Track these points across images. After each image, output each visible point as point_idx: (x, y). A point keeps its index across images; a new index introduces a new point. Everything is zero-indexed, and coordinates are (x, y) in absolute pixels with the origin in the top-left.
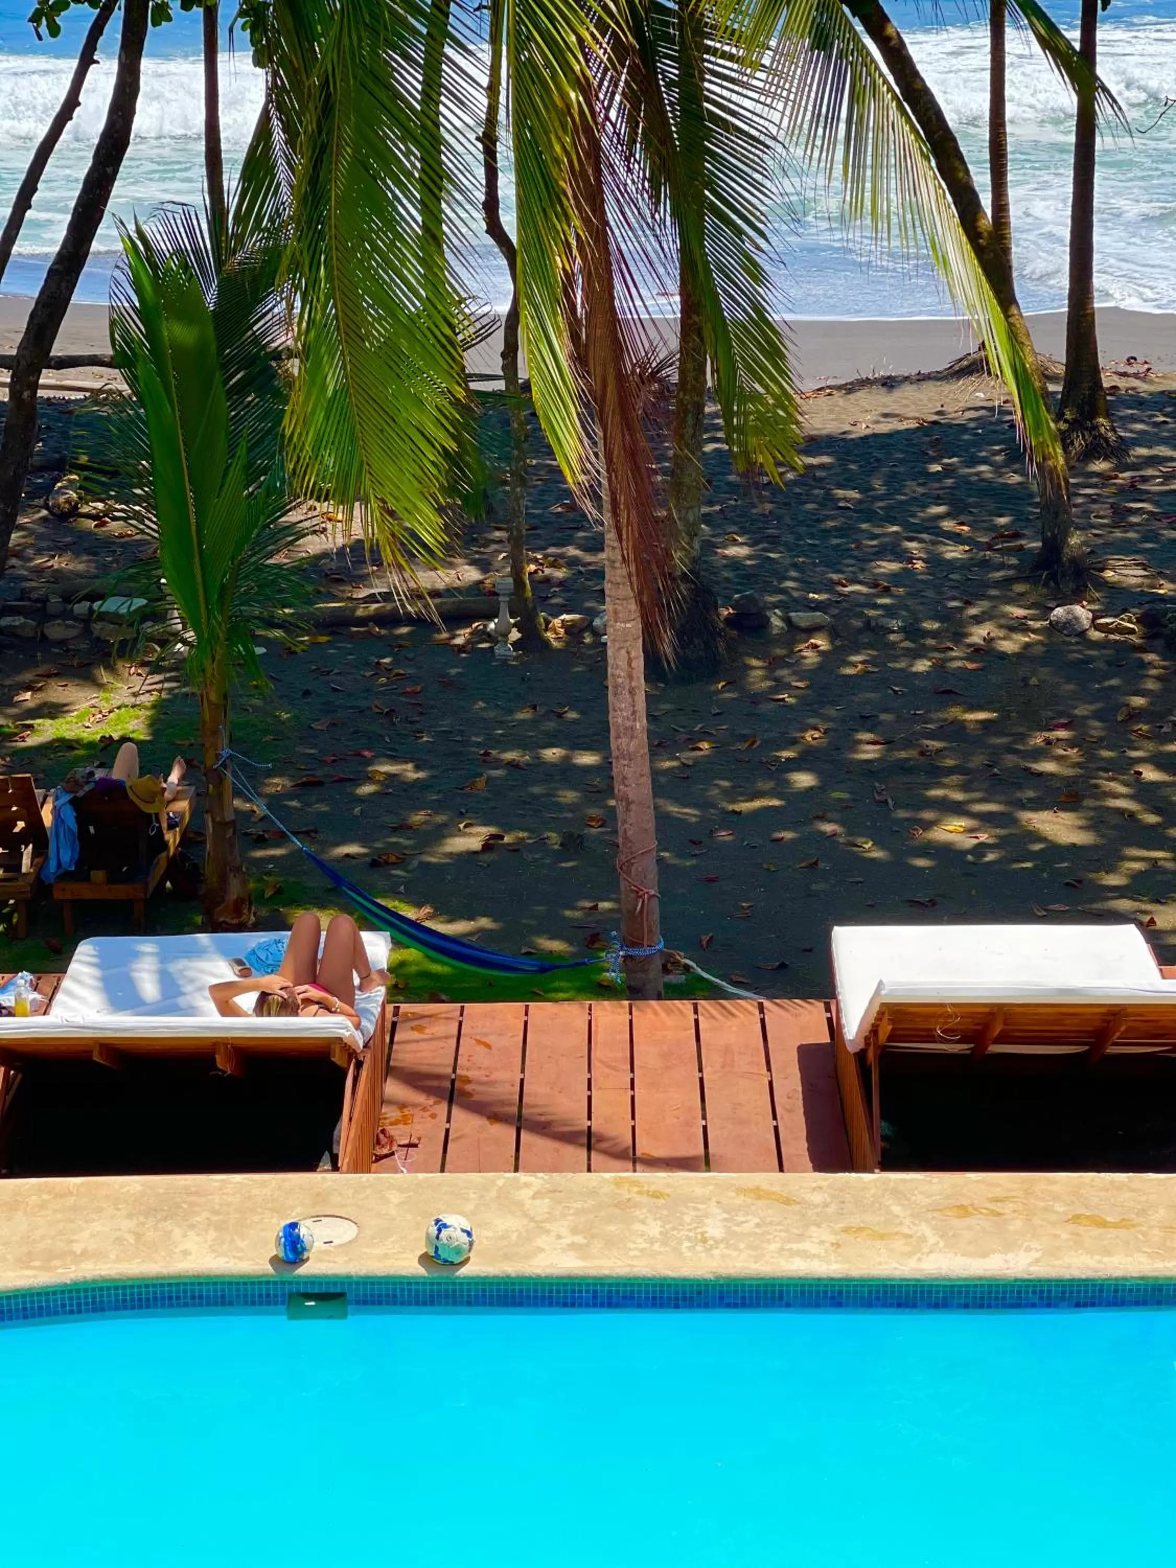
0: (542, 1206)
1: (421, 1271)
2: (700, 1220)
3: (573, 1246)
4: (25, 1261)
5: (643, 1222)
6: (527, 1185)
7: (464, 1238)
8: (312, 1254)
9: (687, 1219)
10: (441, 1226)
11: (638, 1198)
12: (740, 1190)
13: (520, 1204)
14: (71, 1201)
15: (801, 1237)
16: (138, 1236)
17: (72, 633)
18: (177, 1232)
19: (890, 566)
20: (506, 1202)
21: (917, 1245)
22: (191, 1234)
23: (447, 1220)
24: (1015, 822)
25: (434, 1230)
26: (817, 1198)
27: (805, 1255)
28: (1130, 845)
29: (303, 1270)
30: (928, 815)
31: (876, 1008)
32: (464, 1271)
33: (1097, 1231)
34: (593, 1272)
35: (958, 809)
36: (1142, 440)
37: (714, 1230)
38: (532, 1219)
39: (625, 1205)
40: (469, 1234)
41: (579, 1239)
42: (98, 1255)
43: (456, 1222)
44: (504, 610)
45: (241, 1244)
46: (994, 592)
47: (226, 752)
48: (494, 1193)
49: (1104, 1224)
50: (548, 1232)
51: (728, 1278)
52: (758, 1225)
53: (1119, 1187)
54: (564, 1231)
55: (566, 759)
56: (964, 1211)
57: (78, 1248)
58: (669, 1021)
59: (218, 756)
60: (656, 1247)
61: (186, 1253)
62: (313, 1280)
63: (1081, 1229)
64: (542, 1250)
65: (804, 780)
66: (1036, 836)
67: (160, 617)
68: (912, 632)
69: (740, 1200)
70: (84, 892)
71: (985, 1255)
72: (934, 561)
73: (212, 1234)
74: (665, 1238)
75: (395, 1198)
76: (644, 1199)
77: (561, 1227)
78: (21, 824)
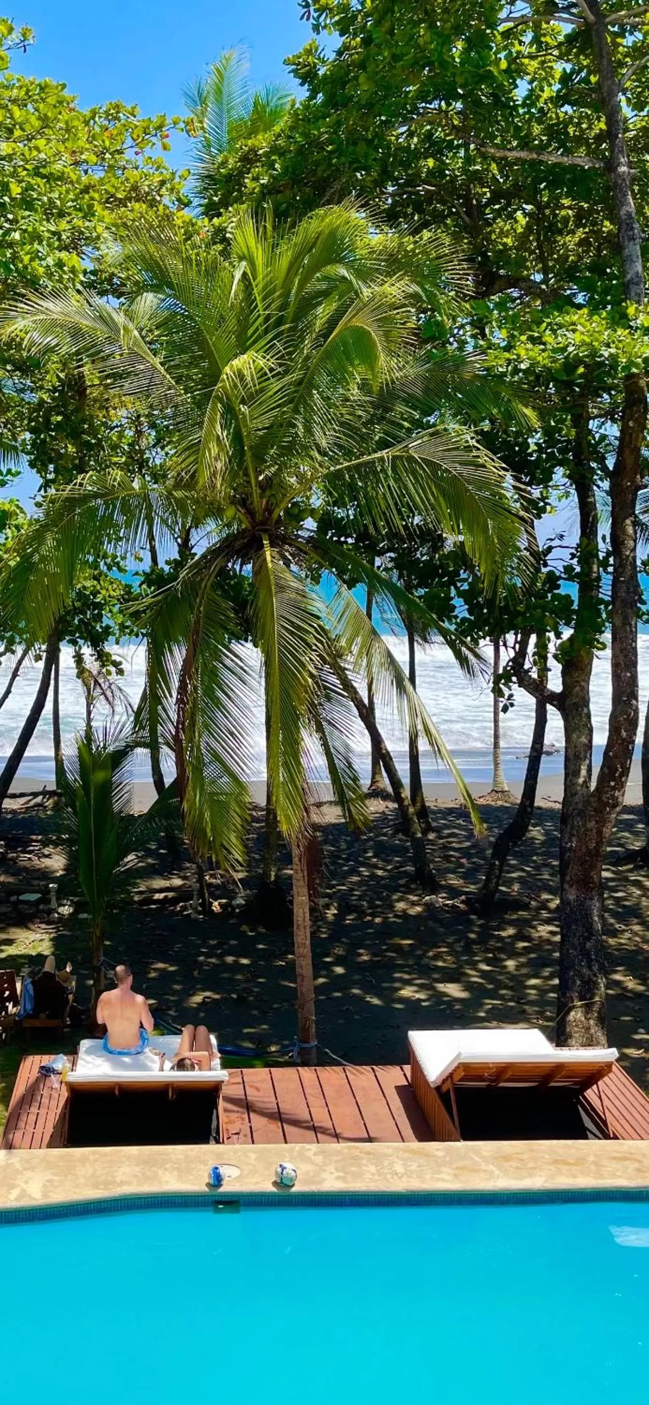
0: (319, 1159)
1: (274, 1190)
2: (392, 1164)
3: (338, 1178)
4: (96, 1186)
5: (366, 1165)
6: (309, 1150)
7: (293, 1173)
8: (224, 1182)
9: (386, 1164)
10: (283, 1168)
11: (360, 1155)
12: (405, 1151)
13: (309, 1158)
14: (109, 1158)
15: (440, 1172)
16: (143, 1174)
17: (10, 909)
18: (160, 1172)
19: (355, 879)
20: (302, 1157)
21: (491, 1175)
22: (166, 1173)
23: (285, 1165)
24: (434, 988)
25: (279, 1170)
26: (440, 1154)
27: (443, 1180)
28: (486, 998)
29: (221, 1190)
30: (397, 985)
31: (456, 1065)
32: (294, 1190)
33: (567, 1167)
34: (352, 1189)
35: (408, 983)
36: (447, 827)
37: (399, 1168)
38: (317, 1165)
39: (356, 1158)
40: (295, 1171)
41: (341, 1174)
42: (128, 1183)
43: (289, 1166)
44: (195, 897)
45: (191, 1178)
46: (402, 889)
47: (102, 958)
48: (296, 1154)
49: (569, 1164)
50: (325, 1171)
51: (412, 1191)
52: (418, 1166)
53: (569, 1146)
54: (333, 1171)
55: (236, 962)
56: (507, 1158)
57: (118, 1180)
58: (334, 1075)
59: (99, 961)
60: (376, 1177)
61: (167, 1182)
62: (227, 1194)
63: (560, 1166)
64: (324, 1180)
65: (339, 970)
66: (446, 995)
67: (48, 902)
68: (372, 906)
69: (406, 1155)
70: (36, 1023)
71: (522, 1179)
72: (373, 876)
73: (176, 1173)
74: (379, 1173)
75: (253, 1156)
76: (363, 1155)
77: (331, 1168)
78: (7, 993)
